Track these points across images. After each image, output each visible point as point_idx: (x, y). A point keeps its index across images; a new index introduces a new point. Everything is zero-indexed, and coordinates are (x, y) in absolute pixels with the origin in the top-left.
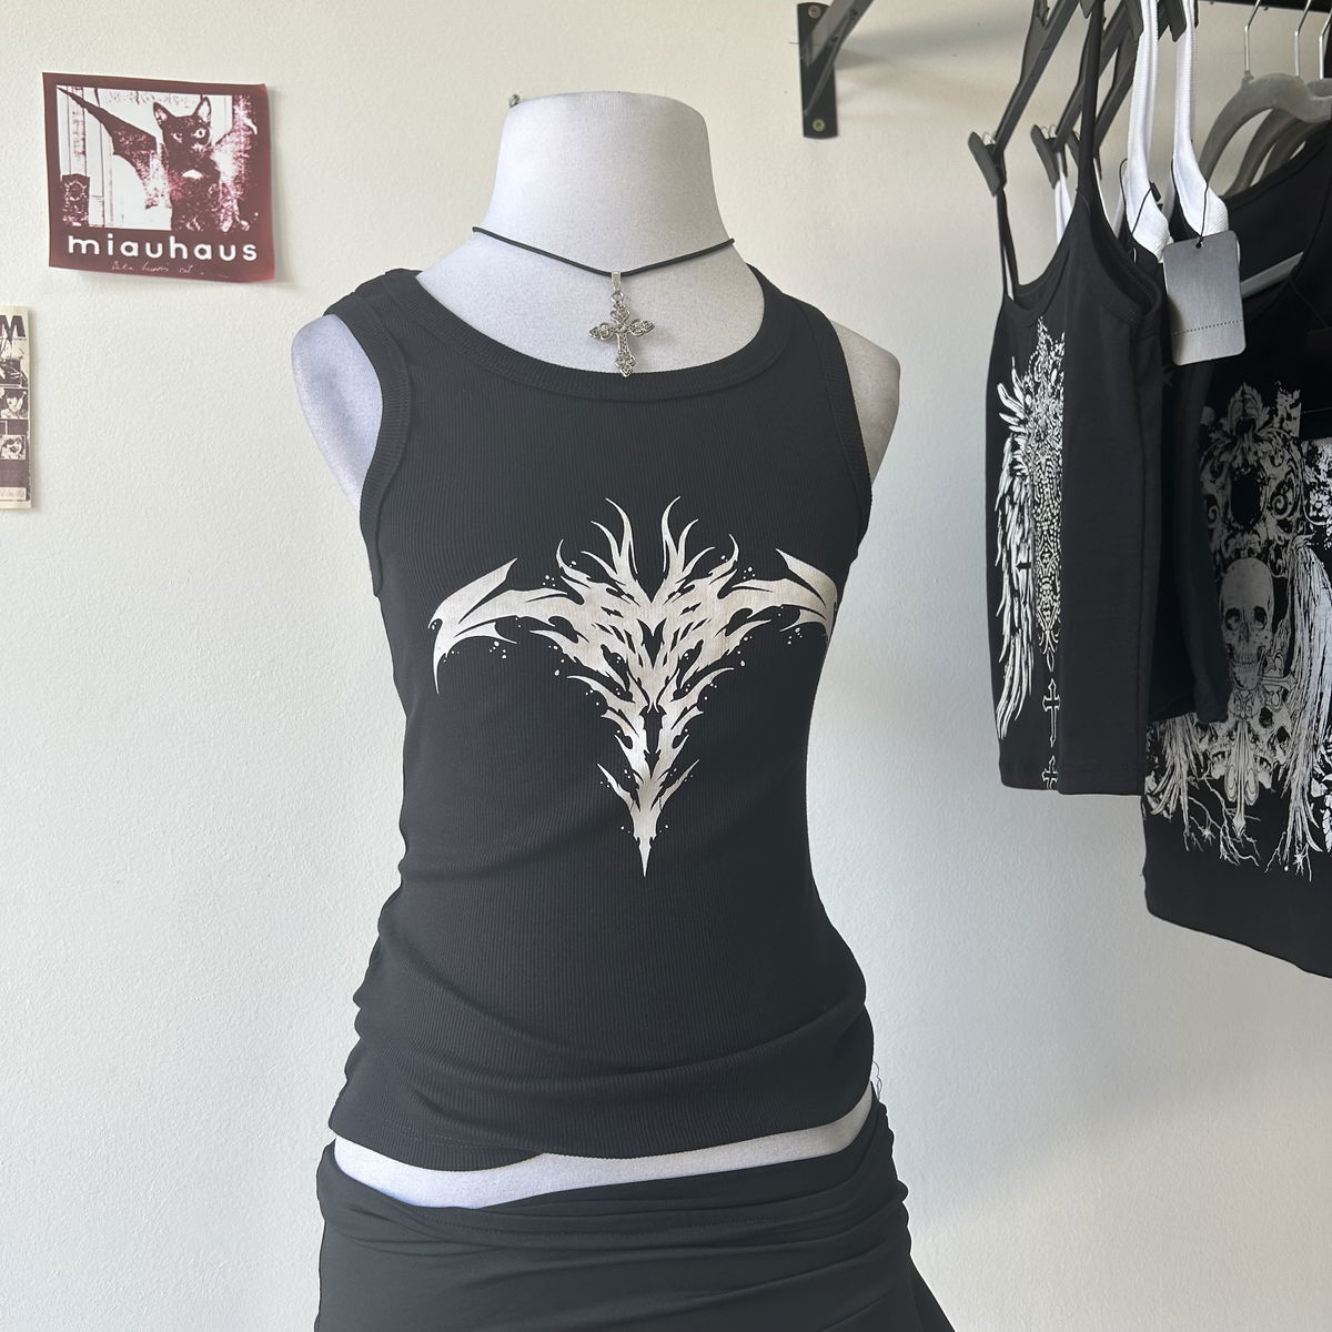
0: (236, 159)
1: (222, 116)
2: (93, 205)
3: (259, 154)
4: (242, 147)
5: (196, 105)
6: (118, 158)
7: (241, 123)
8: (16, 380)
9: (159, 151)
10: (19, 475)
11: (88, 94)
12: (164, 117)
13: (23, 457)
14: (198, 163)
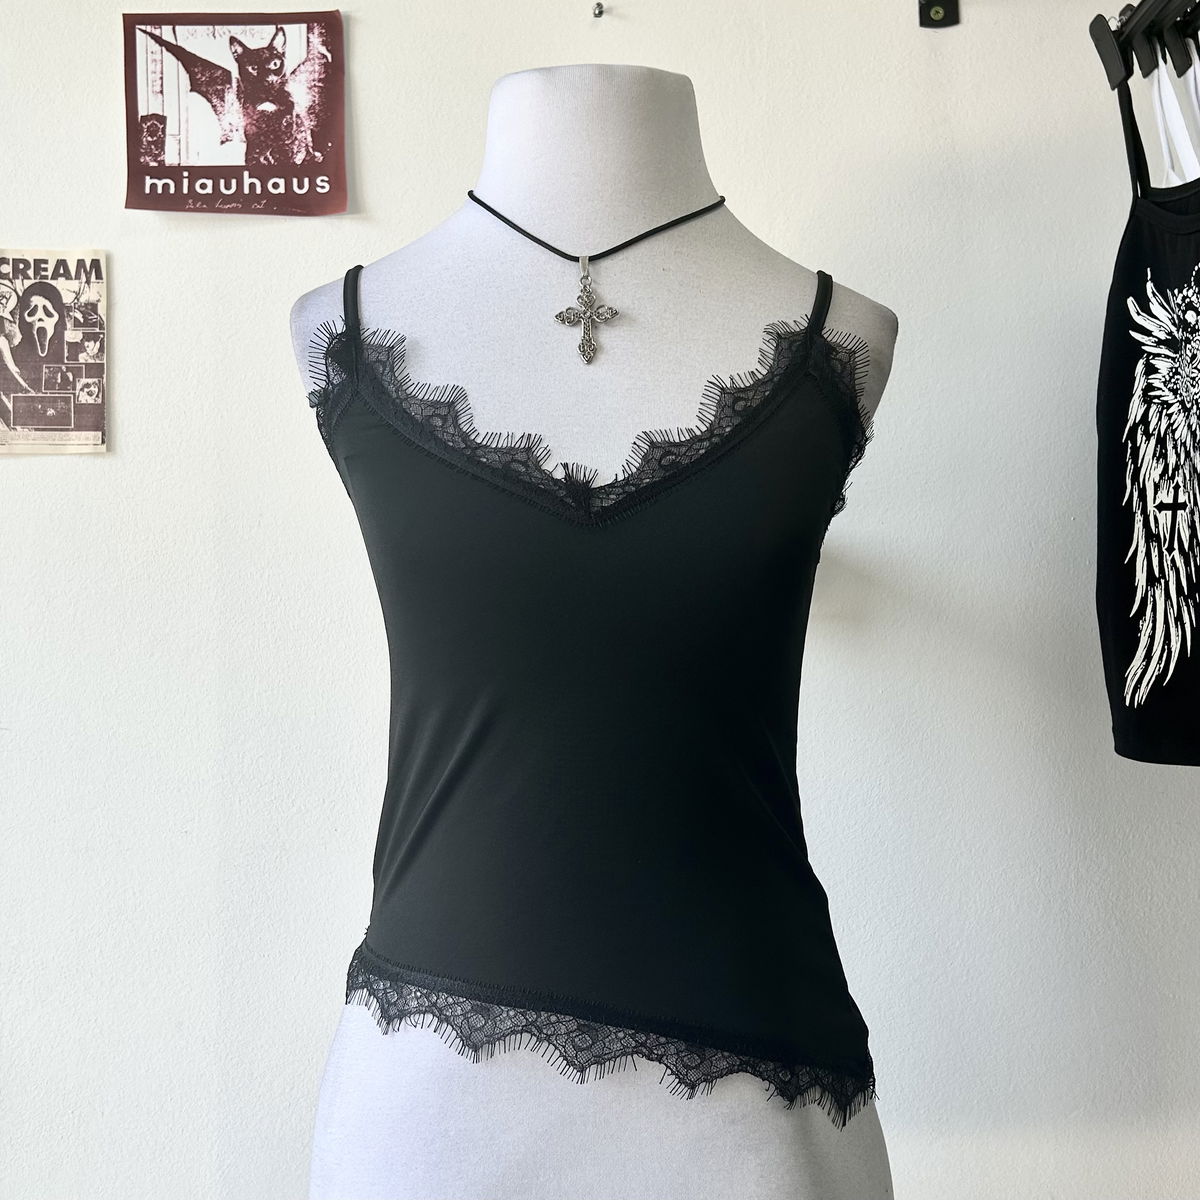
0: (310, 88)
1: (298, 47)
2: (170, 145)
3: (333, 82)
4: (316, 76)
5: (272, 36)
6: (195, 94)
7: (316, 52)
8: (94, 323)
9: (235, 84)
10: (96, 419)
11: (166, 32)
12: (240, 50)
13: (99, 401)
14: (272, 96)
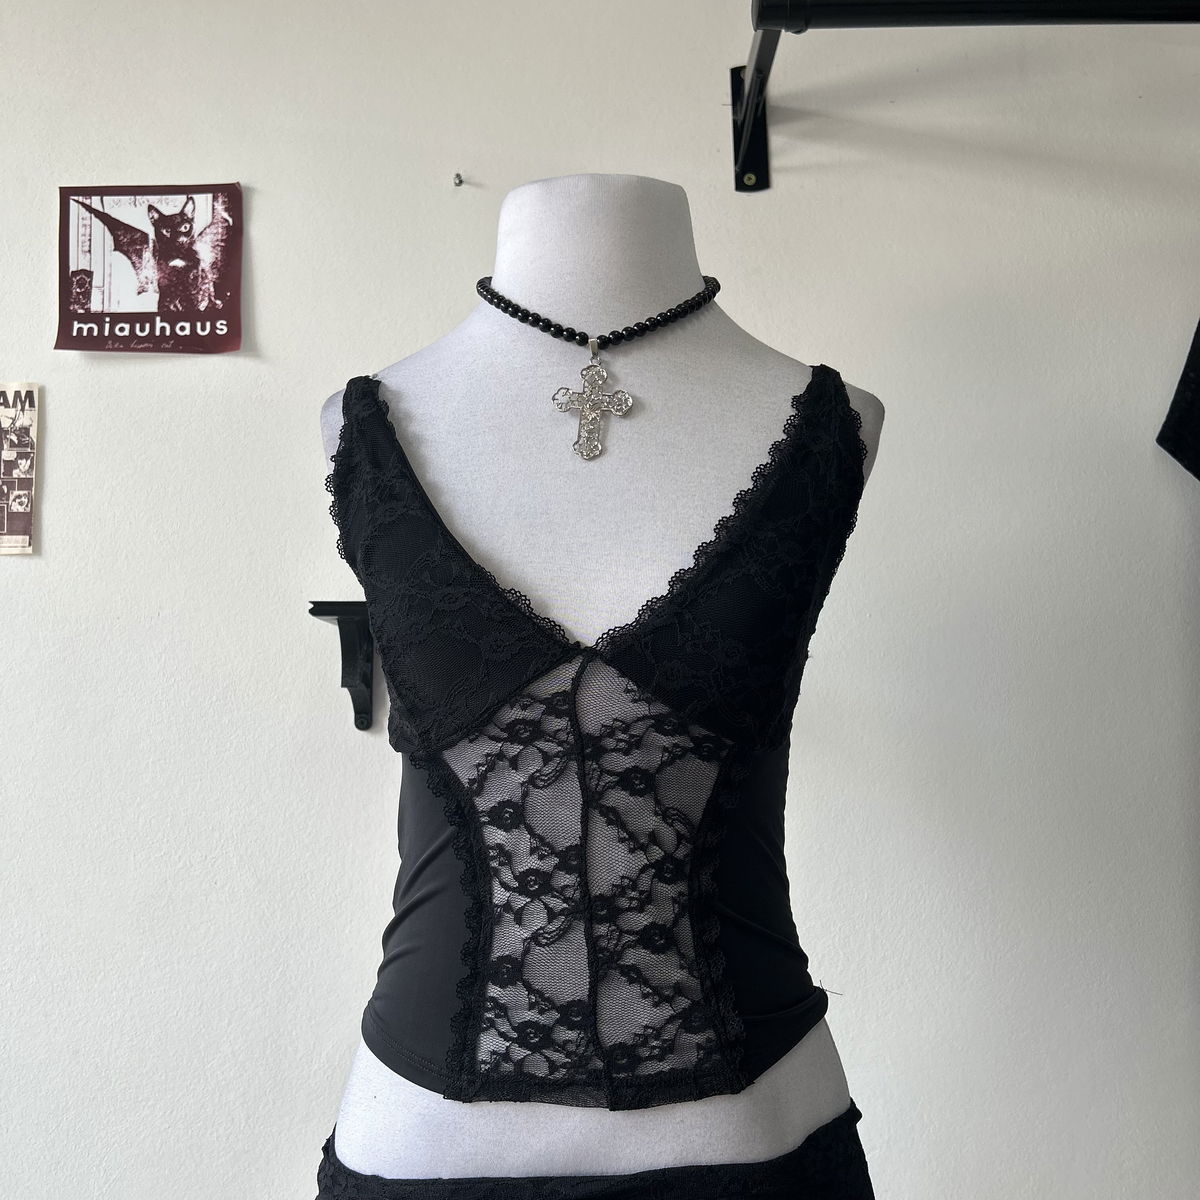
0: (214, 247)
1: (204, 212)
2: (96, 296)
3: (233, 241)
4: (219, 237)
5: (183, 204)
6: (117, 253)
7: (219, 217)
8: (27, 444)
9: (151, 245)
10: (26, 525)
11: (95, 202)
12: (156, 216)
13: (28, 510)
14: (182, 253)
